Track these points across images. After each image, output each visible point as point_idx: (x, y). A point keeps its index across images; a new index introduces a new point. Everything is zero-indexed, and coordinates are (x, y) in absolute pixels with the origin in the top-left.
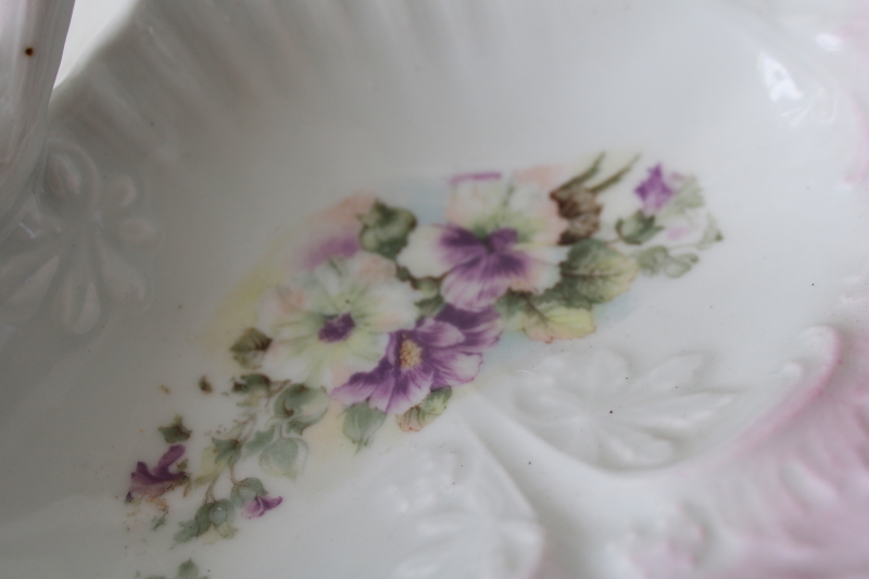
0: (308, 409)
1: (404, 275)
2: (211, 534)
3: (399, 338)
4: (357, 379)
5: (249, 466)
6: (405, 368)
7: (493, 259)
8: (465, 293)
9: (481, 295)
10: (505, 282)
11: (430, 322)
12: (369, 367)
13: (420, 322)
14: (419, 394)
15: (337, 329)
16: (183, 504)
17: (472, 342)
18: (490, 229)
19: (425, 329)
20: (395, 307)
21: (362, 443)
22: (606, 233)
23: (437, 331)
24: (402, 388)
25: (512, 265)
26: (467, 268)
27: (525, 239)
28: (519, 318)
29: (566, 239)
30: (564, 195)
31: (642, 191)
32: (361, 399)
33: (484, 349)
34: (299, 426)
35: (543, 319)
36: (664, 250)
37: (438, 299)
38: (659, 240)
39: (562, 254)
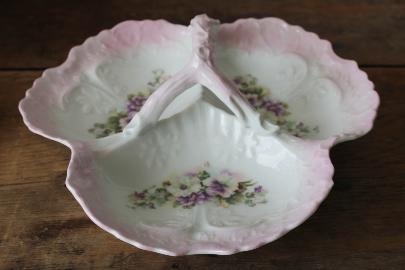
0: (170, 198)
1: (202, 184)
2: (141, 207)
3: (193, 194)
4: (181, 197)
5: (154, 202)
6: (191, 199)
7: (220, 188)
8: (210, 191)
9: (213, 193)
10: (218, 193)
11: (200, 193)
12: (184, 196)
13: (198, 192)
14: (189, 204)
15: (183, 187)
16: (140, 201)
17: (205, 199)
18: (223, 183)
19: (199, 194)
20: (197, 188)
21: (175, 207)
22: (244, 193)
23: (201, 195)
24: (187, 202)
25: (222, 191)
26: (213, 188)
27: (229, 188)
28: (217, 200)
29: (236, 191)
30: (241, 184)
31: (256, 189)
32: (179, 200)
33: (206, 202)
34: (167, 200)
35: (221, 202)
36: (251, 201)
37: (205, 190)
38: (252, 199)
39: (233, 193)
